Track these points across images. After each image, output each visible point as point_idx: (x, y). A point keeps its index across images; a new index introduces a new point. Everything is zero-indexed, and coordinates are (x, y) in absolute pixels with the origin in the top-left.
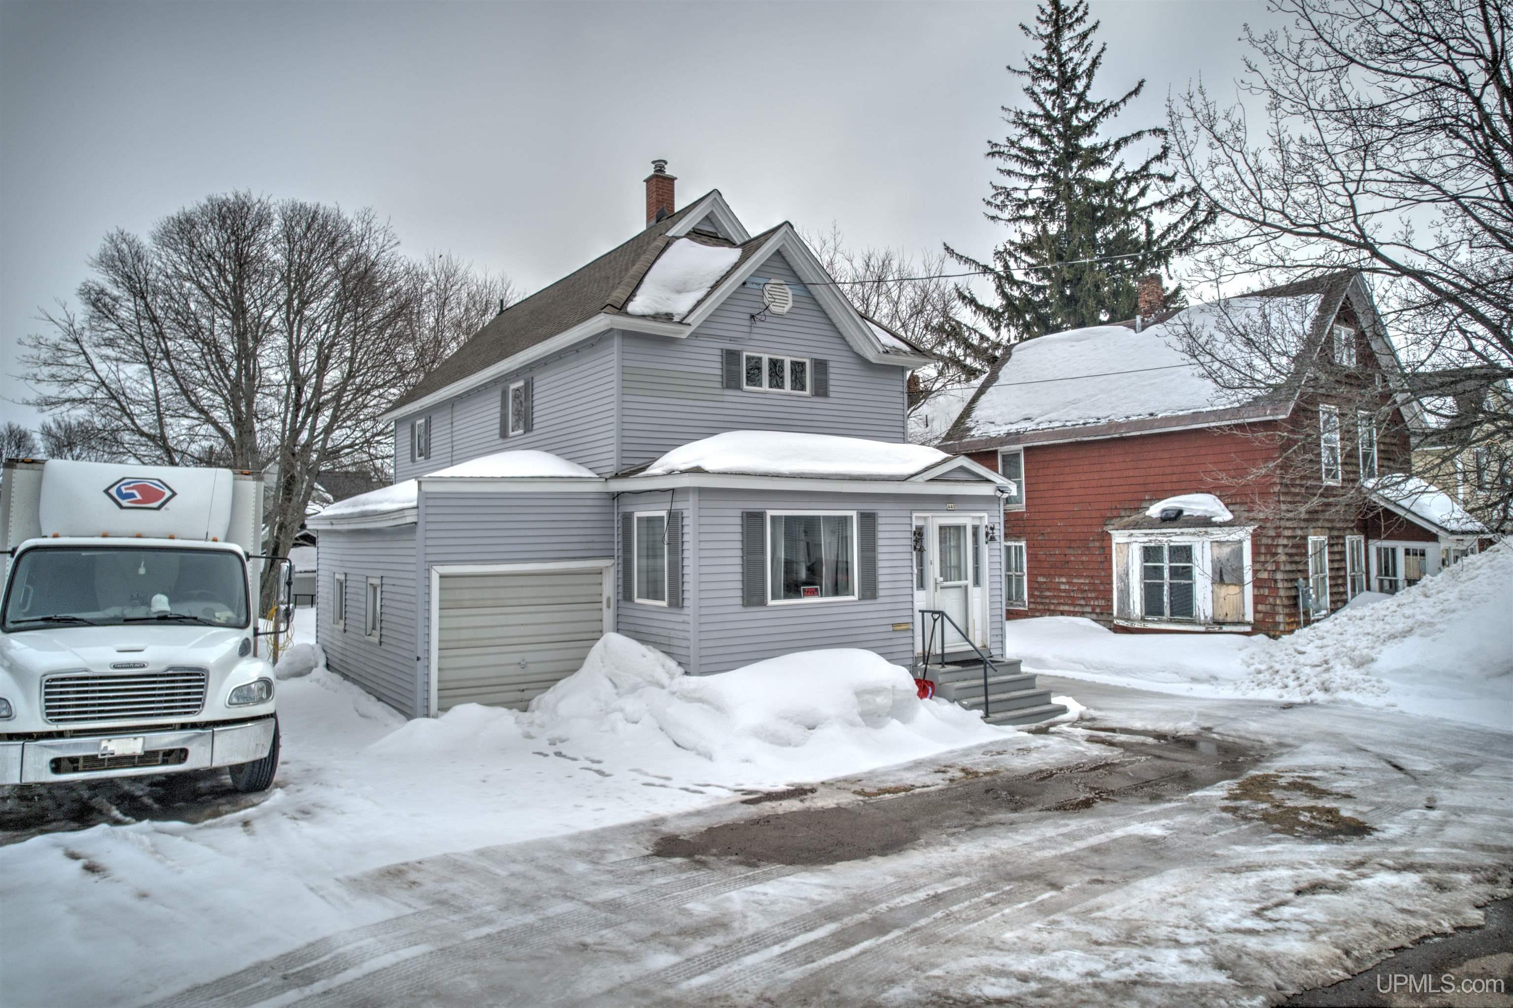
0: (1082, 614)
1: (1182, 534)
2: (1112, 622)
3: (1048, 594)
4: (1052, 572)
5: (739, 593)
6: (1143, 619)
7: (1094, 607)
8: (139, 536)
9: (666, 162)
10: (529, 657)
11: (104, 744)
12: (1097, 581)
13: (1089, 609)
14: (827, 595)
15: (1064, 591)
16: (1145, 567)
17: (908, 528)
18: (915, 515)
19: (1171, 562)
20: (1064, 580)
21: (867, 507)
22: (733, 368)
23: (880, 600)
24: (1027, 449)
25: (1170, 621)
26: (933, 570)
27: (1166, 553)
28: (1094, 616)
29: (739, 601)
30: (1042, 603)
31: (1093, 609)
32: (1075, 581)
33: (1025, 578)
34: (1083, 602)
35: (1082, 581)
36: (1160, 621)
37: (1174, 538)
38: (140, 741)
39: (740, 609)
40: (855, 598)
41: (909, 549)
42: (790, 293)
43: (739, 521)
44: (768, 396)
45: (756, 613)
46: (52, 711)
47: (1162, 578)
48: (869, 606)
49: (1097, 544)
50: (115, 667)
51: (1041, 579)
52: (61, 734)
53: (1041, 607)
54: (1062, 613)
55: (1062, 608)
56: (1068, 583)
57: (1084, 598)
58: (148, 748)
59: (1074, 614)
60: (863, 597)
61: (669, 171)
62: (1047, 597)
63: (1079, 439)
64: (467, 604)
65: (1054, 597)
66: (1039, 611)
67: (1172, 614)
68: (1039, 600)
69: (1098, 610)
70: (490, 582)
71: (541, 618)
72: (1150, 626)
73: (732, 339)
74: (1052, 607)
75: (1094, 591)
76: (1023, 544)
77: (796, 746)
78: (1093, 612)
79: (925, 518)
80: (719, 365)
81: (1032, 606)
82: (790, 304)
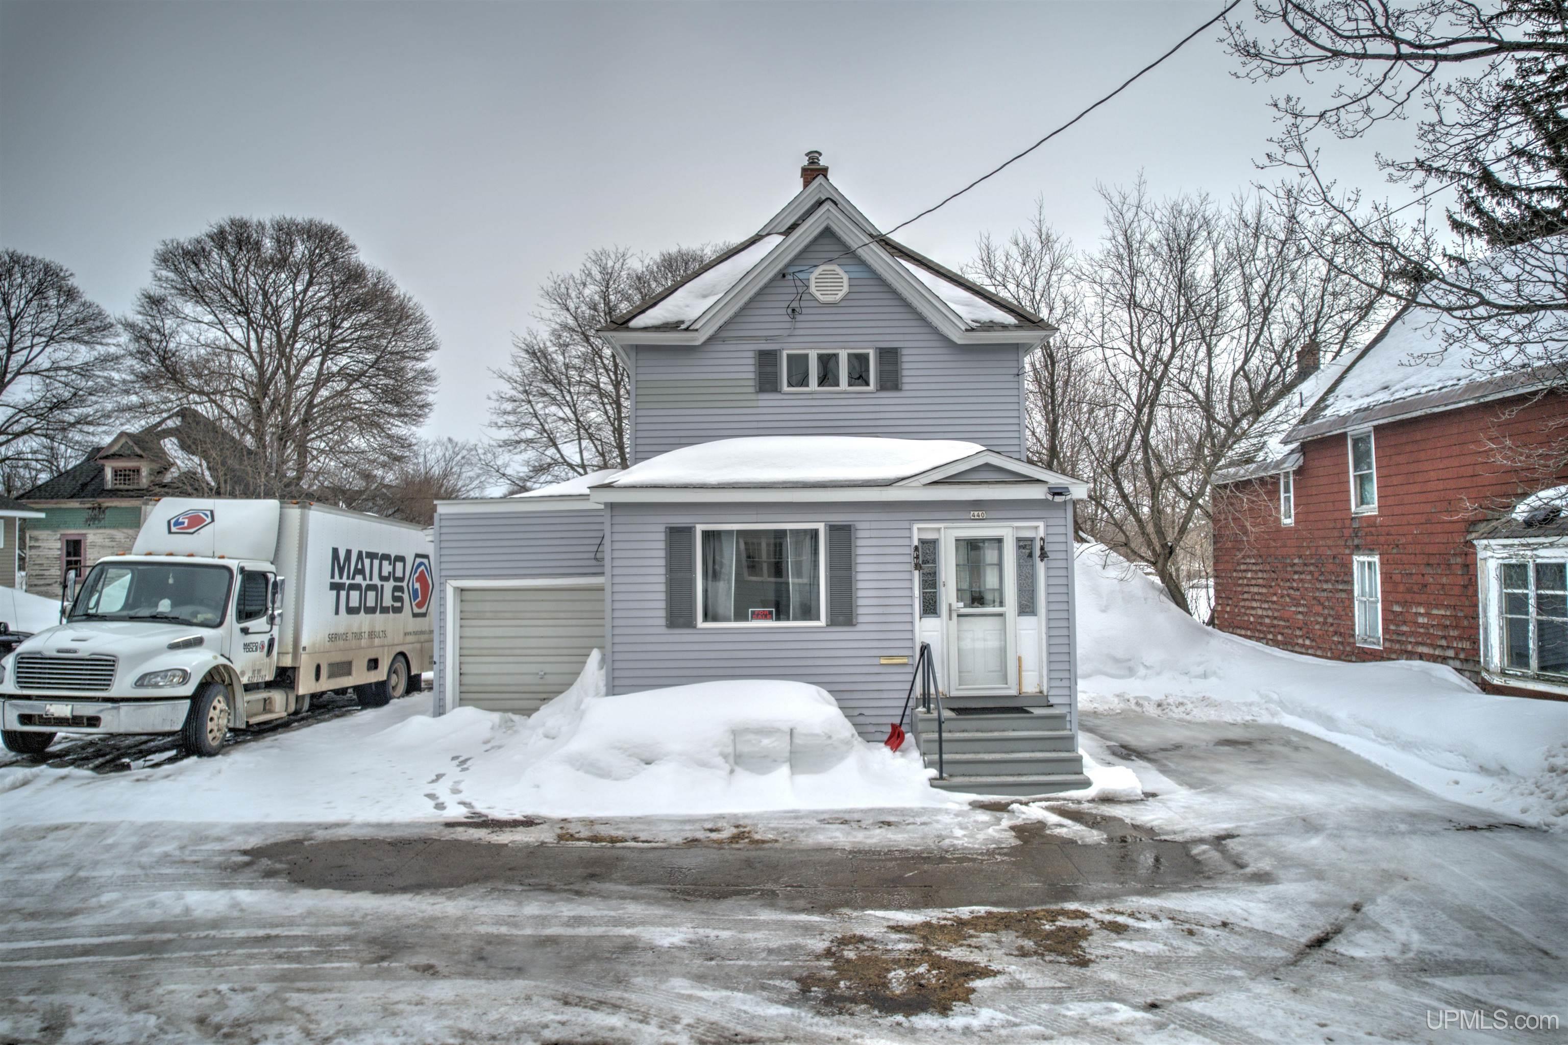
0: (1444, 660)
1: (1552, 545)
2: (1478, 673)
3: (1405, 628)
4: (1409, 597)
5: (663, 613)
6: (1503, 673)
7: (1457, 651)
8: (171, 554)
9: (820, 154)
10: (548, 668)
11: (48, 707)
12: (1460, 614)
13: (1451, 653)
14: (795, 619)
15: (1423, 625)
16: (1508, 595)
17: (907, 542)
18: (916, 526)
19: (1538, 588)
20: (1422, 610)
21: (840, 518)
22: (769, 369)
23: (859, 628)
24: (1376, 428)
25: (1537, 678)
26: (948, 594)
27: (1531, 574)
28: (1458, 664)
29: (663, 622)
30: (1399, 642)
31: (1457, 654)
32: (1435, 612)
33: (1379, 606)
34: (1444, 643)
35: (1442, 612)
36: (1524, 677)
37: (1542, 552)
38: (70, 707)
39: (664, 630)
40: (823, 622)
41: (911, 567)
42: (845, 277)
43: (662, 536)
44: (815, 396)
45: (682, 635)
46: (21, 681)
47: (1527, 613)
48: (842, 633)
49: (1459, 560)
50: (59, 651)
51: (1397, 608)
52: (28, 698)
53: (1397, 646)
54: (1421, 657)
55: (1421, 649)
56: (1427, 614)
57: (1444, 637)
58: (75, 713)
59: (1434, 659)
60: (833, 621)
61: (823, 162)
62: (1404, 634)
63: (1428, 411)
64: (489, 615)
65: (1412, 633)
66: (1395, 652)
67: (1542, 668)
68: (1395, 637)
69: (1462, 656)
70: (510, 596)
71: (550, 632)
72: (1513, 683)
73: (767, 339)
74: (1409, 647)
75: (1456, 627)
76: (1376, 559)
77: (616, 779)
78: (1456, 658)
79: (939, 529)
80: (752, 368)
81: (1388, 645)
82: (846, 289)
